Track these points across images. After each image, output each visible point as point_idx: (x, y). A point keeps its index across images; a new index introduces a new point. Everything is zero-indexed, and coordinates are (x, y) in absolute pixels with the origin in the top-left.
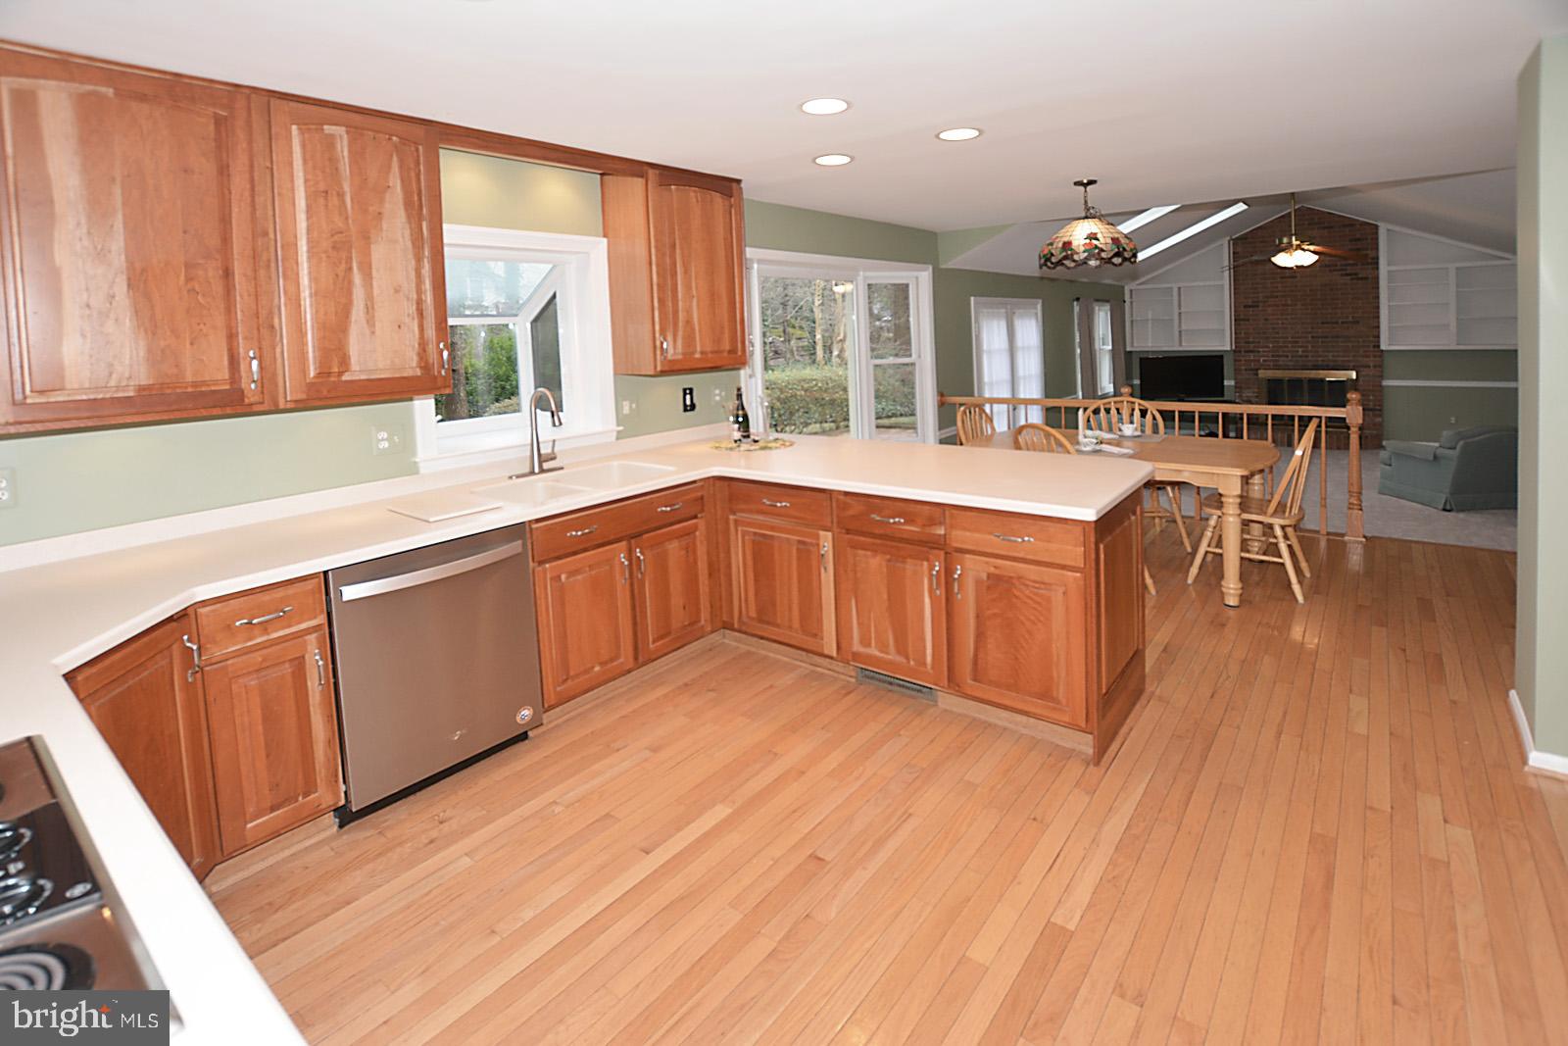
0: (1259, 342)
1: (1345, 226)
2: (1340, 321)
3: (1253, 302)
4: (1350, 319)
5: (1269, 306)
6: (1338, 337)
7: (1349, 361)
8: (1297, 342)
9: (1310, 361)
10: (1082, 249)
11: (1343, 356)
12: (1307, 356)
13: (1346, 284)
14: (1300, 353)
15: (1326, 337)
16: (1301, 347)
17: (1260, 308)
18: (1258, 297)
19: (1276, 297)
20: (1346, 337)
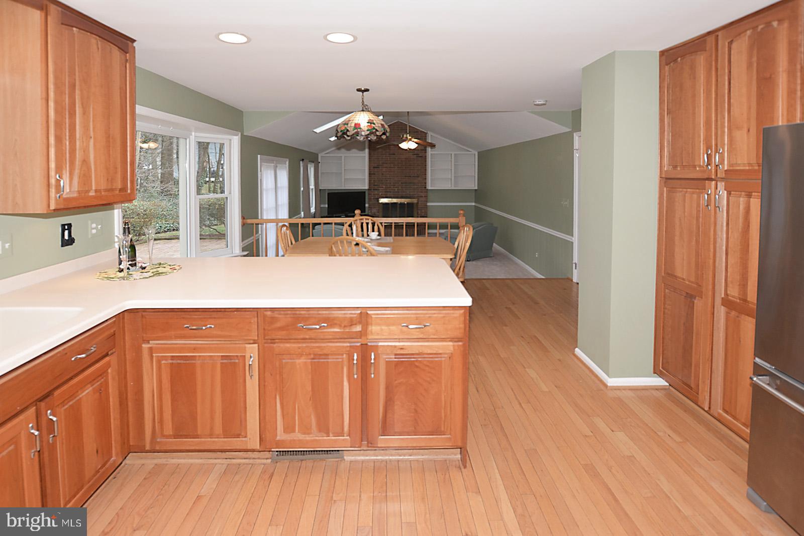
0: (379, 185)
1: (415, 132)
2: (412, 176)
3: (377, 166)
4: (416, 175)
5: (383, 167)
6: (410, 183)
7: (415, 194)
8: (395, 185)
10: (366, 129)
11: (413, 192)
12: (399, 192)
13: (414, 159)
14: (396, 190)
15: (406, 183)
16: (396, 187)
17: (380, 169)
18: (379, 164)
19: (386, 163)
20: (414, 183)
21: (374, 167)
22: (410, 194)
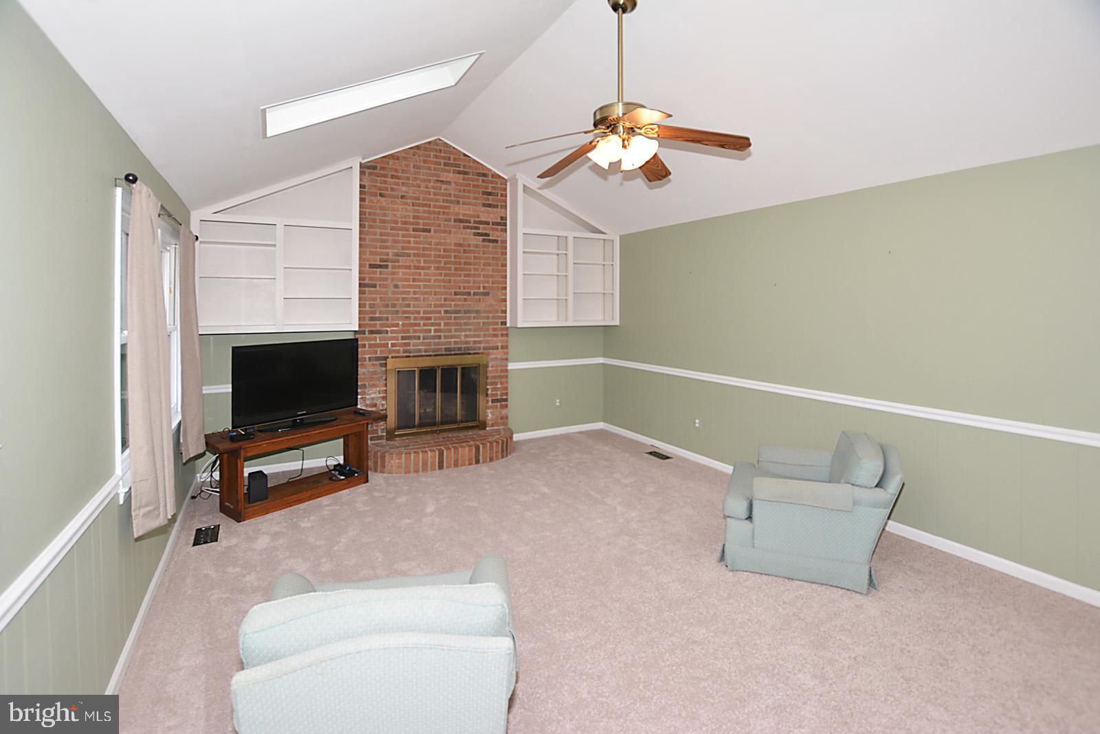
0: (387, 319)
1: (479, 174)
2: (472, 292)
3: (381, 260)
4: (482, 290)
5: (399, 267)
6: (469, 312)
7: (480, 342)
8: (430, 318)
9: (442, 344)
11: (475, 336)
12: (440, 337)
13: (477, 246)
14: (433, 333)
15: (458, 312)
16: (432, 325)
17: (390, 269)
18: (388, 254)
19: (409, 255)
20: (478, 312)
21: (371, 266)
22: (467, 343)
